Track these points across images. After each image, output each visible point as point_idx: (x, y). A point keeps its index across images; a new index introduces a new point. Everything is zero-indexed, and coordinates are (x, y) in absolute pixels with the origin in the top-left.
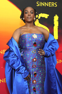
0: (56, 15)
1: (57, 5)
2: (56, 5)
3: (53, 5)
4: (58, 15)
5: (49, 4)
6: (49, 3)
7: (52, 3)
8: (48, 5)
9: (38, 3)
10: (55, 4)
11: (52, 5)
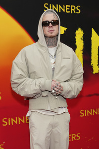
0: (79, 29)
1: (80, 11)
2: (78, 11)
3: (74, 10)
4: (82, 29)
5: (67, 9)
6: (67, 6)
7: (72, 6)
8: (64, 10)
9: (46, 5)
10: (77, 8)
11: (72, 10)
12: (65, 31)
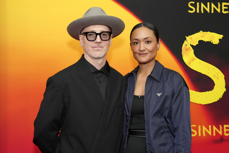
12: (220, 40)
